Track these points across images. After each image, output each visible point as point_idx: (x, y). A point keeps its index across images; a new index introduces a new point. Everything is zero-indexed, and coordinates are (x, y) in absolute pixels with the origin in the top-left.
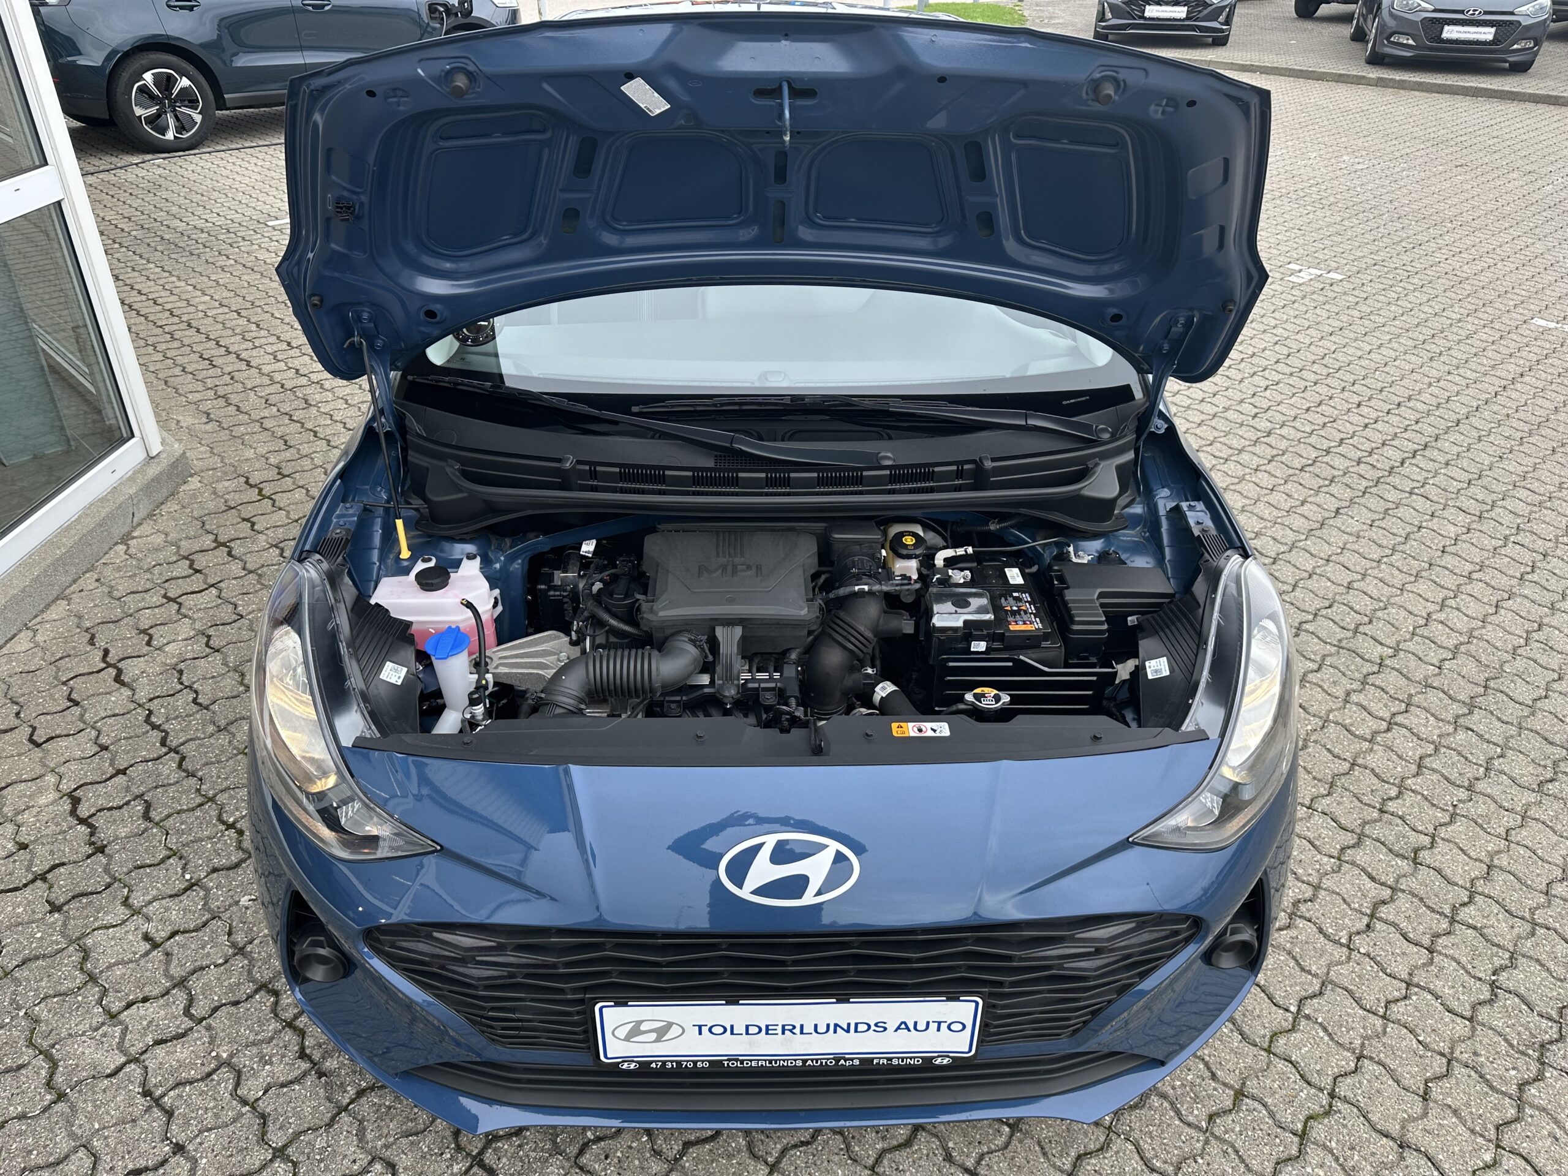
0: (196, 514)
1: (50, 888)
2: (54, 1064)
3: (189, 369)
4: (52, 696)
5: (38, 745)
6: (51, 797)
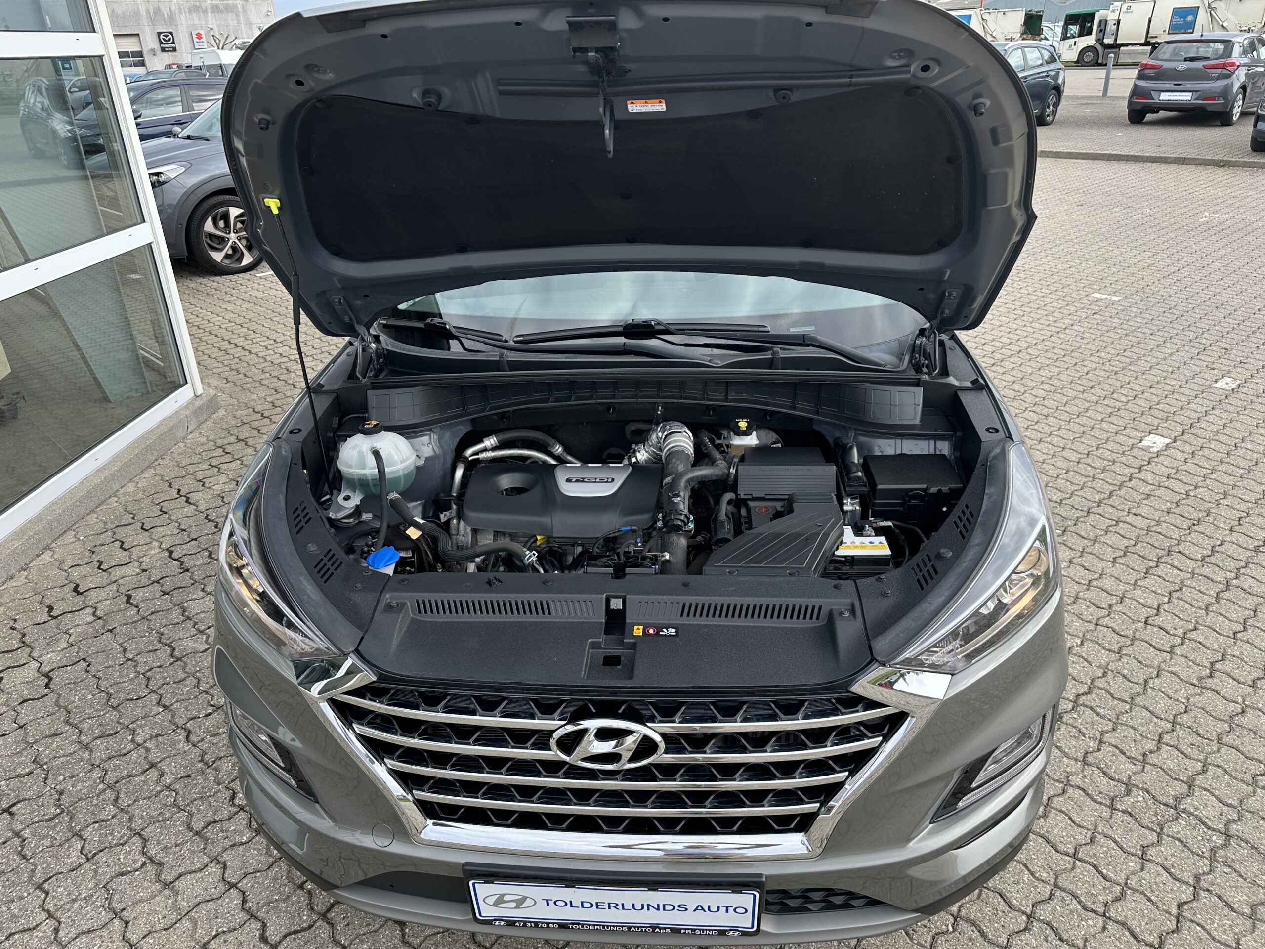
0: (224, 427)
1: (162, 586)
2: (174, 649)
6: (157, 551)
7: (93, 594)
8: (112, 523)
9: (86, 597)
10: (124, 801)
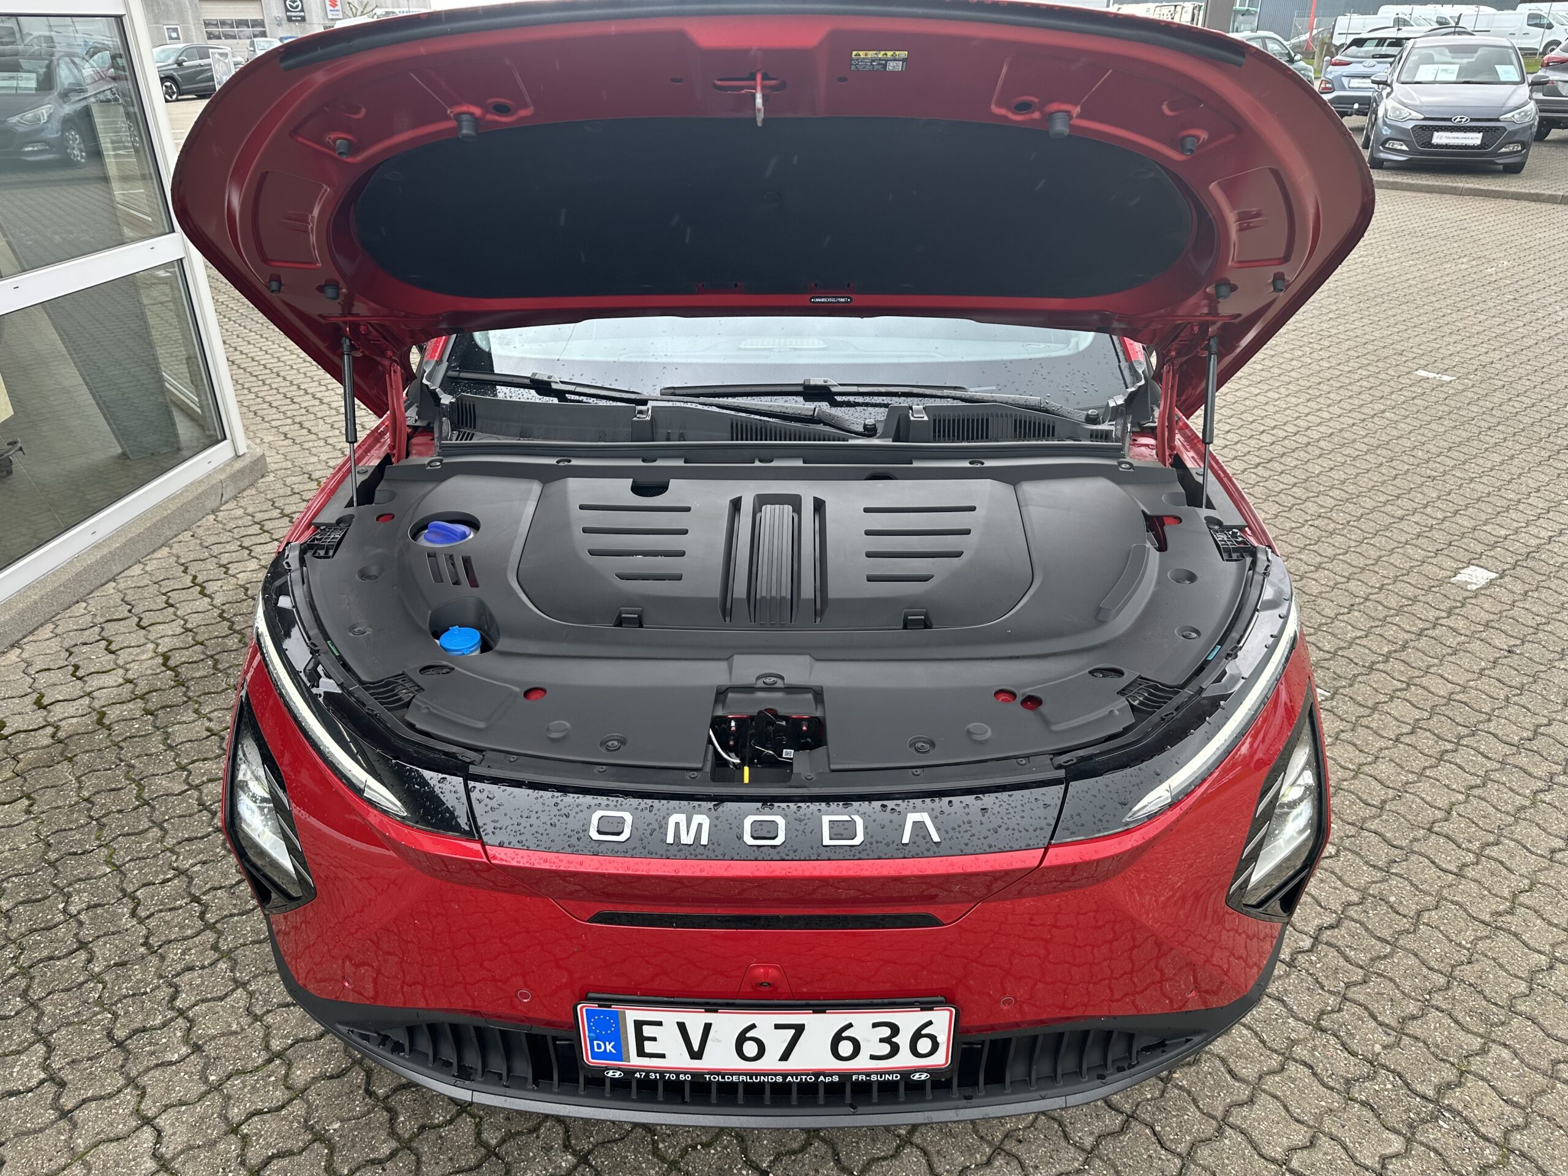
0: (269, 497)
1: (146, 703)
2: (142, 789)
3: (274, 404)
4: (155, 601)
5: (144, 628)
6: (151, 654)
7: (57, 709)
8: (102, 616)
9: (49, 712)
10: (36, 993)
